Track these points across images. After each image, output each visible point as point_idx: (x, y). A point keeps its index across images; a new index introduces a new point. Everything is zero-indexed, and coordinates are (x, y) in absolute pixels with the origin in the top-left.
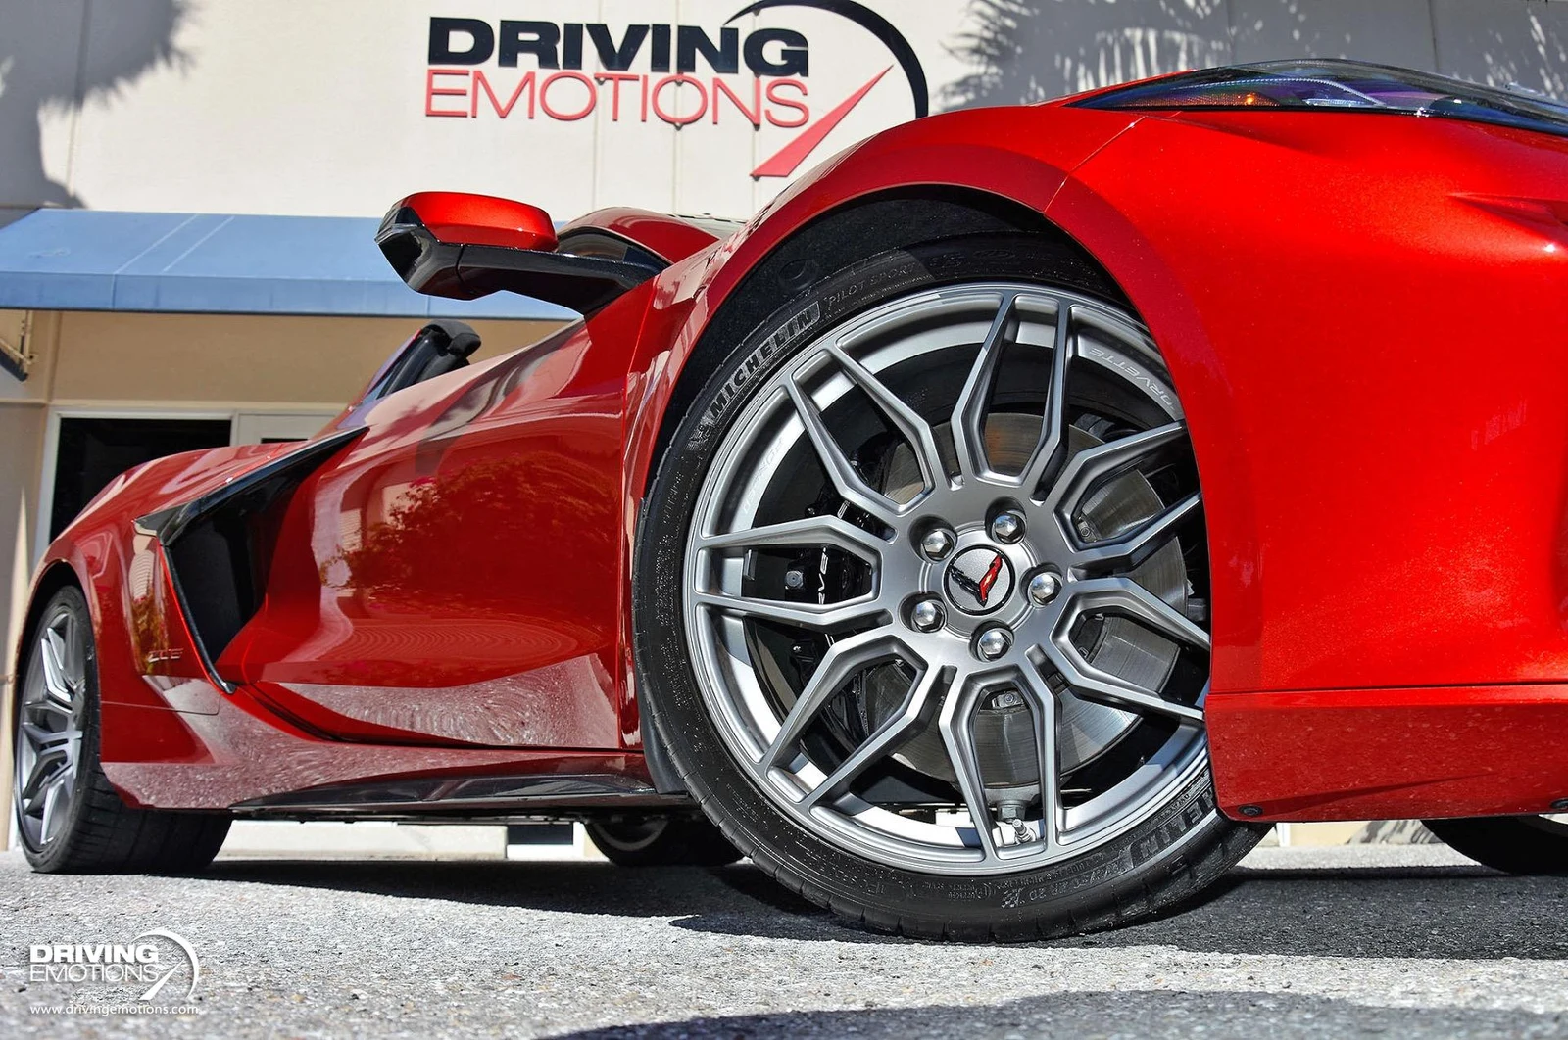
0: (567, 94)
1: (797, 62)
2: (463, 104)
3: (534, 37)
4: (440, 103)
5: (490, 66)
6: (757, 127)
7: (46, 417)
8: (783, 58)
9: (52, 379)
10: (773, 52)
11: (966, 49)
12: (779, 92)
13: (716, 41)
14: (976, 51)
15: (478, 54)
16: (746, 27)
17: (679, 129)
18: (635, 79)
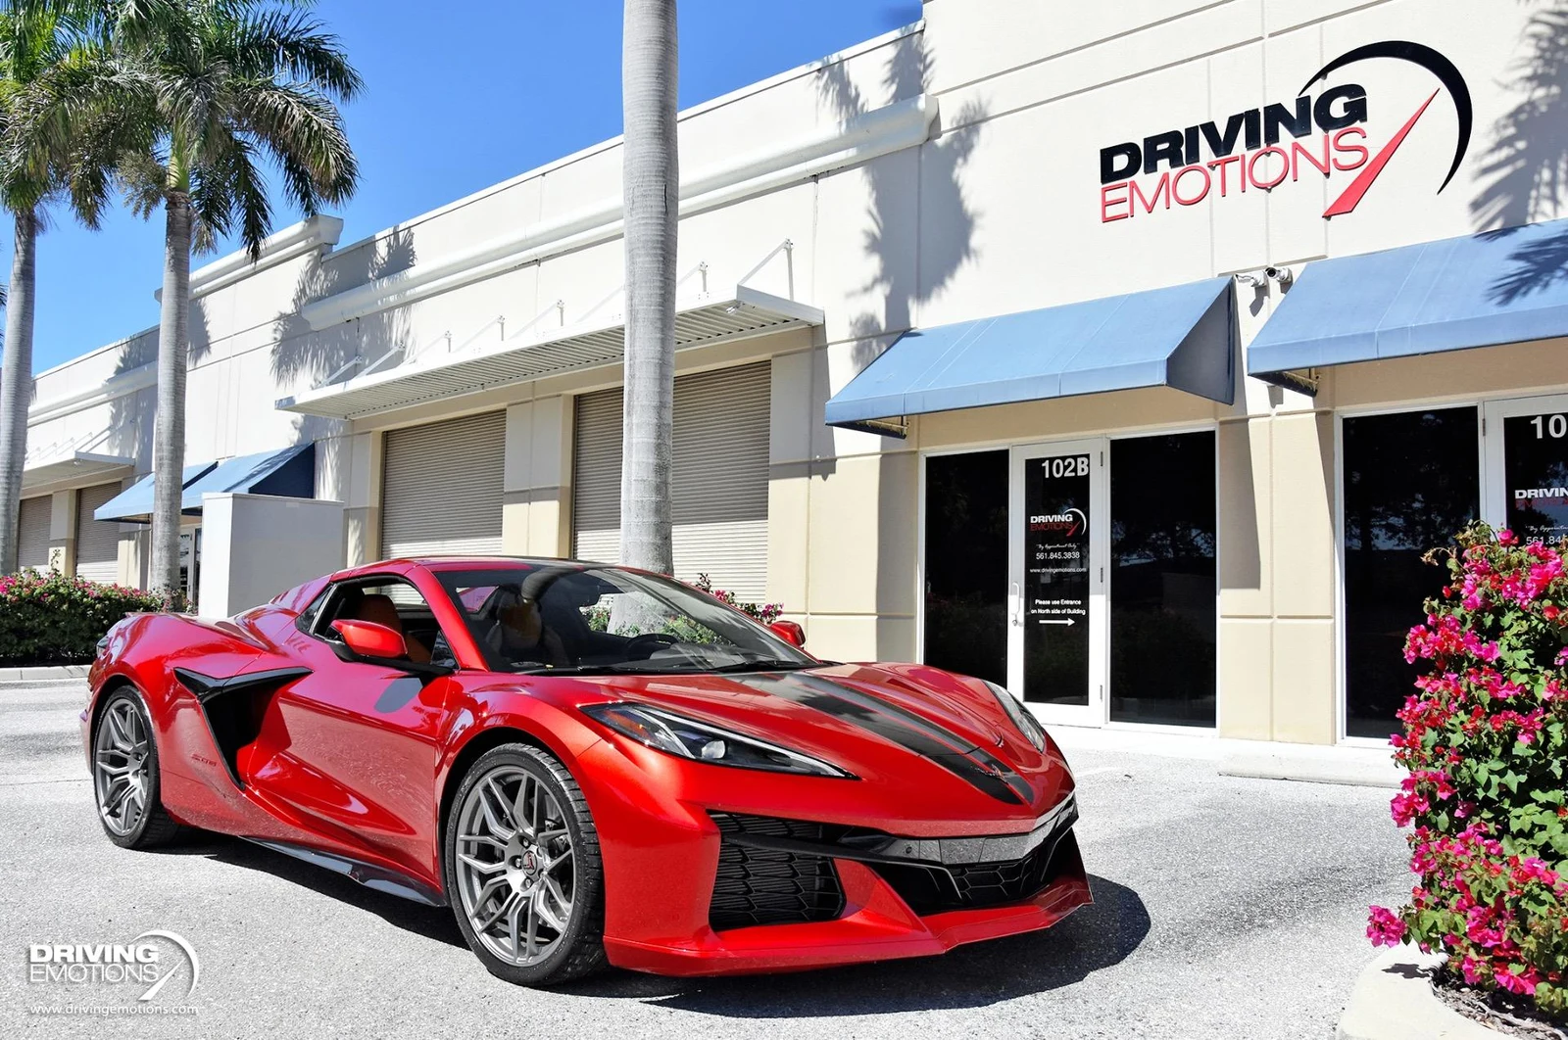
0: (1191, 183)
1: (1357, 111)
2: (1124, 208)
3: (1166, 146)
4: (1111, 211)
5: (1140, 177)
6: (1327, 175)
7: (917, 460)
8: (1345, 111)
9: (918, 435)
10: (1337, 109)
12: (1344, 141)
13: (1292, 110)
15: (1130, 170)
16: (1315, 93)
17: (1269, 191)
18: (1236, 159)
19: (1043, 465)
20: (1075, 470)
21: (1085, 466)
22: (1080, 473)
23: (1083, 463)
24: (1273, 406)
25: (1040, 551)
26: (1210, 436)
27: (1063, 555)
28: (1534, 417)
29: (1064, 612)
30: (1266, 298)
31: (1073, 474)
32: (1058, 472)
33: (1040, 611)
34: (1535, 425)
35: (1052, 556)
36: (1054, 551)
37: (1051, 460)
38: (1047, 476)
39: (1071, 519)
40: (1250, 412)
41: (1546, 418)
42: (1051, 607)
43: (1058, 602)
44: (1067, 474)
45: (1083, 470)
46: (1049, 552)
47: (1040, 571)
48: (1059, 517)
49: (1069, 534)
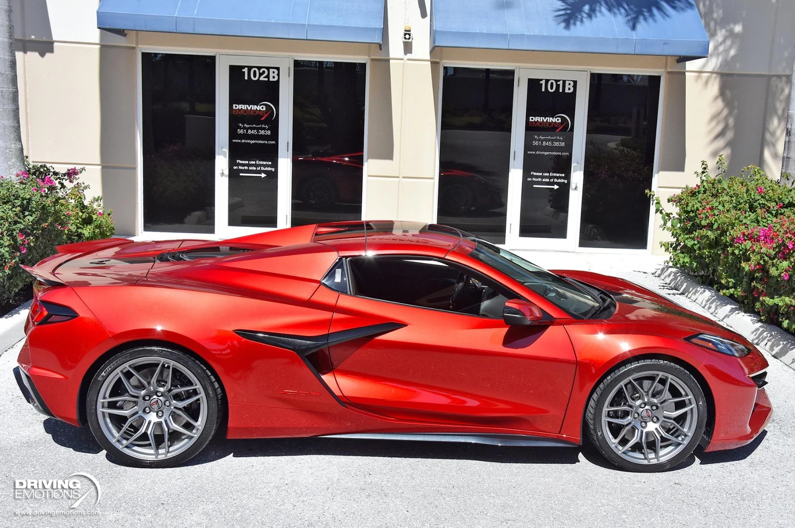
7: (135, 53)
9: (137, 36)
19: (243, 70)
20: (268, 76)
21: (275, 75)
22: (271, 79)
23: (274, 72)
24: (406, 53)
25: (240, 128)
26: (363, 66)
27: (258, 132)
28: (542, 80)
29: (259, 169)
31: (266, 79)
32: (255, 76)
33: (241, 168)
34: (542, 84)
35: (250, 132)
36: (252, 129)
37: (250, 68)
38: (246, 78)
39: (264, 109)
40: (391, 56)
41: (547, 81)
42: (249, 165)
43: (254, 162)
44: (262, 78)
45: (274, 77)
46: (247, 129)
47: (239, 141)
48: (255, 106)
49: (263, 119)
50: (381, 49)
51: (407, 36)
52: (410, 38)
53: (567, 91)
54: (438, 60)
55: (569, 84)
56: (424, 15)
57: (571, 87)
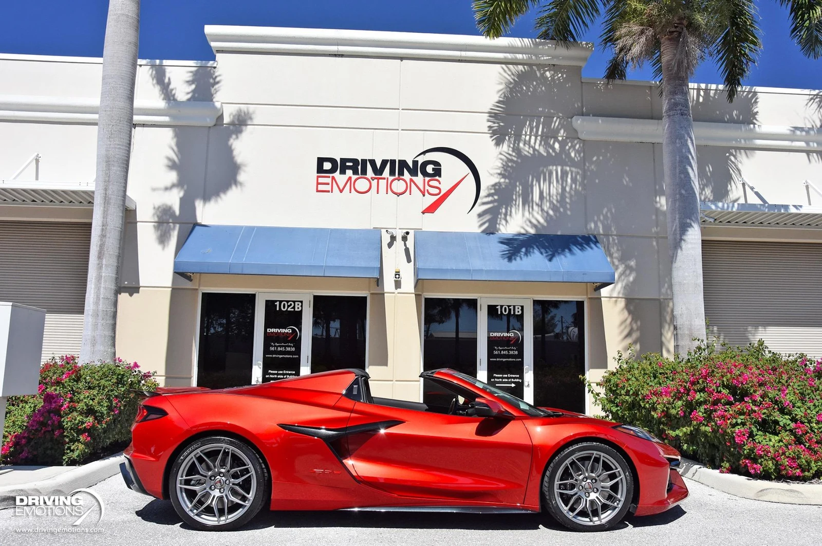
0: (362, 184)
1: (437, 172)
2: (328, 188)
3: (351, 164)
4: (321, 187)
5: (337, 175)
6: (424, 195)
7: (197, 293)
8: (433, 171)
9: (200, 280)
10: (430, 169)
11: (497, 173)
12: (432, 183)
13: (411, 165)
14: (499, 174)
15: (333, 170)
16: (421, 160)
17: (398, 196)
18: (384, 179)
19: (276, 304)
20: (294, 308)
21: (299, 306)
22: (296, 309)
23: (298, 305)
24: (396, 289)
25: (272, 346)
26: (365, 298)
27: (285, 349)
28: (497, 306)
29: (286, 377)
30: (395, 242)
31: (293, 310)
32: (284, 307)
33: (271, 376)
34: (498, 309)
35: (279, 349)
36: (280, 346)
37: (281, 302)
38: (278, 309)
39: (291, 332)
40: (385, 291)
41: (502, 306)
42: (277, 374)
43: (281, 372)
44: (289, 309)
45: (298, 308)
46: (277, 347)
47: (271, 356)
48: (284, 330)
49: (289, 339)
50: (378, 286)
51: (397, 276)
52: (399, 278)
53: (517, 313)
54: (420, 293)
55: (518, 308)
56: (409, 261)
57: (520, 310)
